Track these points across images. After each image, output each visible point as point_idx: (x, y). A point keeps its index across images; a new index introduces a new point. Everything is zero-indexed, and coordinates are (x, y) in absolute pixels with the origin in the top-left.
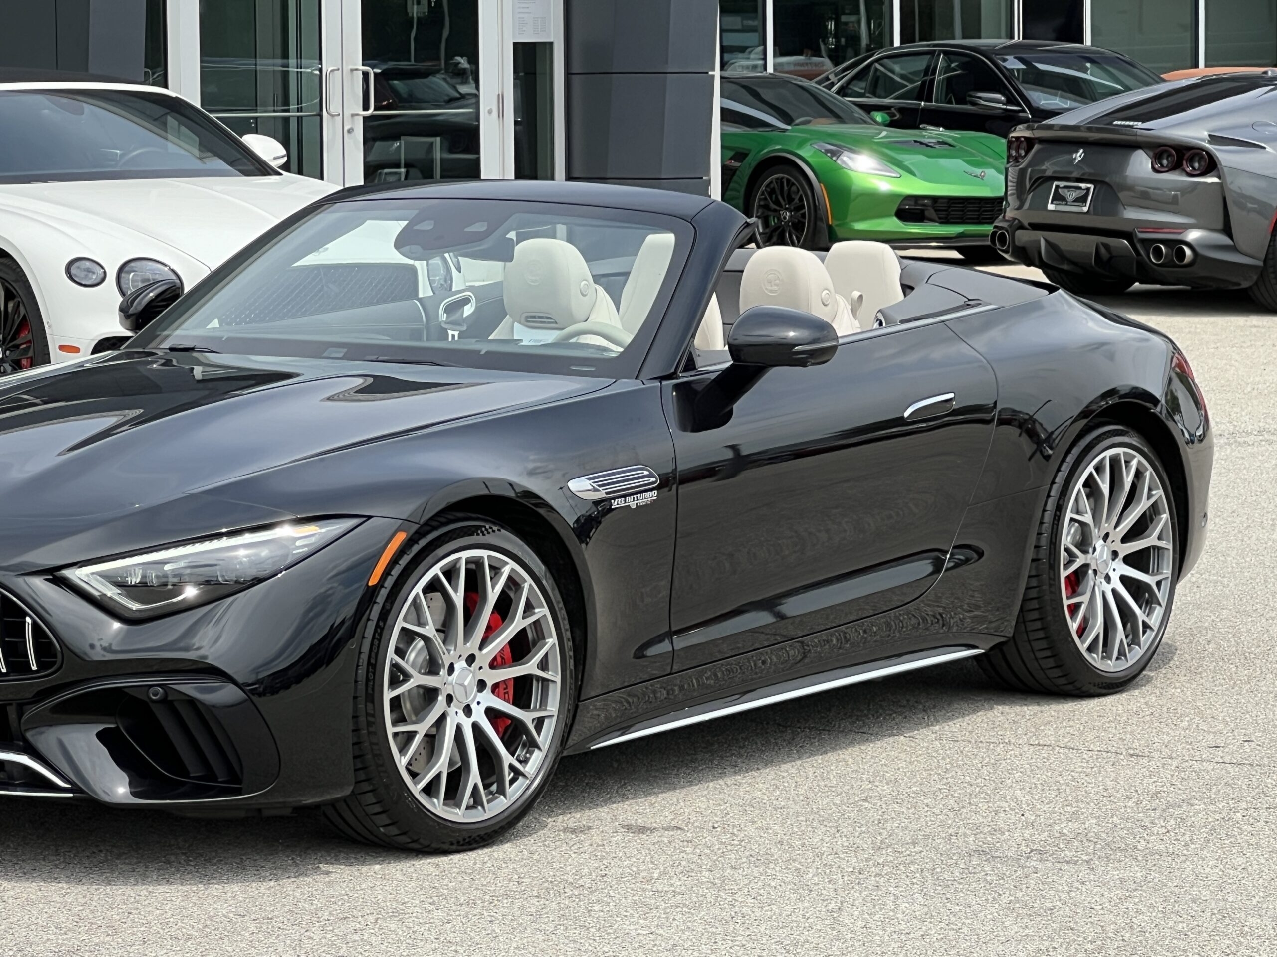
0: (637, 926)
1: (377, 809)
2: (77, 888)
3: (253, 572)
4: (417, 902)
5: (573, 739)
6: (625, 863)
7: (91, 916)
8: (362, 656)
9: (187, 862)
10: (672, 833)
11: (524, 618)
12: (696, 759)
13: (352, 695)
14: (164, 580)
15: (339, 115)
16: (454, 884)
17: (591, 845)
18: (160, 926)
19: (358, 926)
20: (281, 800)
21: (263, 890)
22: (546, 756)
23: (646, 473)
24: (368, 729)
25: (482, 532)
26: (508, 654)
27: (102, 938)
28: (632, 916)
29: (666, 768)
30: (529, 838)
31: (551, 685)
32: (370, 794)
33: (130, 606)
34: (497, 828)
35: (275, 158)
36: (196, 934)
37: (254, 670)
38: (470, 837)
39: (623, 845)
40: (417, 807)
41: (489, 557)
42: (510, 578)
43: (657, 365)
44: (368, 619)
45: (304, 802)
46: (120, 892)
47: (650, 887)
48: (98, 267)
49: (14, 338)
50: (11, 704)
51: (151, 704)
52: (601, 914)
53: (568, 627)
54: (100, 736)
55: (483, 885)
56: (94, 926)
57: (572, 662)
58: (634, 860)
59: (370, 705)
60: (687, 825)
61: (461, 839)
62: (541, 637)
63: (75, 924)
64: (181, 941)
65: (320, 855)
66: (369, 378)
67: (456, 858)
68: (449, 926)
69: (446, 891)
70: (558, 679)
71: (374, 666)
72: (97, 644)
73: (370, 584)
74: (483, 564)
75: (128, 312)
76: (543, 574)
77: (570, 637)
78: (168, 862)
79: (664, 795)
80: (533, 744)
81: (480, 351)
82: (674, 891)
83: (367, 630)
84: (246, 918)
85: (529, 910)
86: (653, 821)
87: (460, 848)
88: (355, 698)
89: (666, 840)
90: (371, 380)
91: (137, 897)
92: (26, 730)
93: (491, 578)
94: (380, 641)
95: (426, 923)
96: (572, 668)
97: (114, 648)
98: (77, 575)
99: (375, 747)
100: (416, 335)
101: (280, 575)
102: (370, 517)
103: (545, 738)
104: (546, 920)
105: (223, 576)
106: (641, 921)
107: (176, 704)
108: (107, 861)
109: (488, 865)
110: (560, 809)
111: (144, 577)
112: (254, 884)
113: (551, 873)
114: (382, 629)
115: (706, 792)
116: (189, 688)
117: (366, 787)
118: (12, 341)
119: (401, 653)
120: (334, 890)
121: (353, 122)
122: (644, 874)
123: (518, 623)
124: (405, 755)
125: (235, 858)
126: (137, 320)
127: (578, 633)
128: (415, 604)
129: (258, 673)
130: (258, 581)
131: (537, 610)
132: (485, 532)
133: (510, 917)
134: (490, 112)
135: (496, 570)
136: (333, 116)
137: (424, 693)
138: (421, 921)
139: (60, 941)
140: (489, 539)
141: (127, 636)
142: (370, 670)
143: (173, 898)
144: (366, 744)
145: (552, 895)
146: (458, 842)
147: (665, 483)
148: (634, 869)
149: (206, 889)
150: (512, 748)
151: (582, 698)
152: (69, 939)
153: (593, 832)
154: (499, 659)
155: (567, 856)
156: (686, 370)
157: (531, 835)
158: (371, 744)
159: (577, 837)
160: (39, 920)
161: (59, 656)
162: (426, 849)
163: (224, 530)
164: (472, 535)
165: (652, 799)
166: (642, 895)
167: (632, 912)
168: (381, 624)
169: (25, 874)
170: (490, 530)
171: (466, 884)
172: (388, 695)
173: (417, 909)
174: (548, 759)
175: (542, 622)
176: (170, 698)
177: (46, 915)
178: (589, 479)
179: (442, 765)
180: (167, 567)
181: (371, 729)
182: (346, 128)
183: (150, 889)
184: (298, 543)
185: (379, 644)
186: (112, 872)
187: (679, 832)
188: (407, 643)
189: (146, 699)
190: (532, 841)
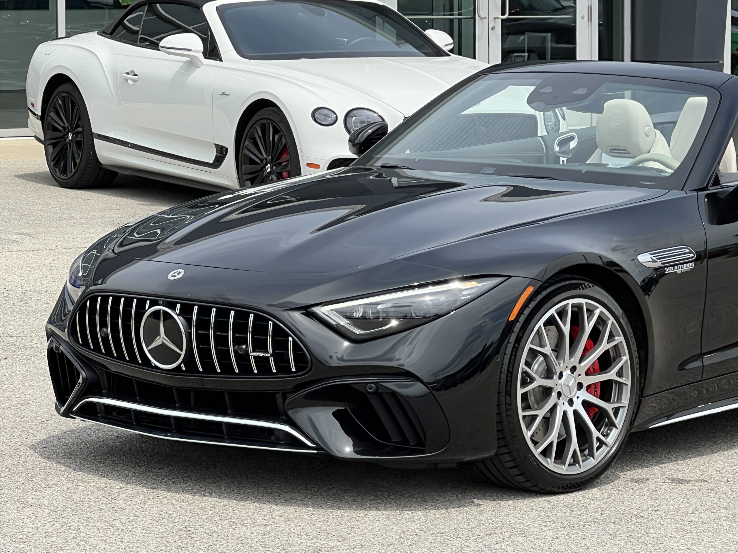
0: (678, 544)
1: (512, 464)
2: (319, 511)
3: (434, 311)
4: (537, 525)
5: (638, 422)
6: (671, 503)
7: (328, 529)
8: (504, 366)
9: (389, 496)
10: (701, 484)
11: (608, 343)
12: (716, 436)
13: (497, 392)
14: (377, 315)
15: (486, 18)
16: (560, 514)
17: (648, 490)
18: (372, 536)
19: (498, 539)
20: (450, 458)
21: (437, 515)
22: (621, 432)
23: (688, 251)
24: (506, 413)
25: (582, 287)
26: (597, 366)
27: (335, 543)
28: (675, 537)
29: (696, 441)
30: (608, 485)
31: (624, 387)
32: (507, 455)
33: (355, 331)
34: (588, 478)
35: (446, 45)
36: (395, 542)
37: (434, 374)
38: (570, 484)
39: (669, 490)
40: (537, 464)
41: (586, 303)
42: (599, 317)
43: (694, 182)
44: (508, 342)
45: (464, 460)
46: (346, 514)
47: (686, 518)
48: (332, 114)
49: (278, 158)
50: (279, 393)
51: (368, 395)
52: (655, 535)
53: (636, 349)
54: (334, 414)
55: (578, 515)
56: (330, 536)
57: (638, 371)
58: (676, 500)
59: (508, 398)
60: (710, 479)
61: (564, 485)
62: (618, 356)
63: (318, 533)
64: (386, 547)
65: (474, 493)
66: (510, 187)
67: (561, 497)
68: (557, 541)
69: (554, 519)
70: (629, 383)
71: (511, 373)
72: (334, 356)
73: (510, 320)
74: (582, 308)
75: (354, 142)
76: (621, 314)
77: (637, 355)
78: (377, 496)
79: (695, 459)
80: (612, 425)
81: (582, 171)
82: (702, 522)
83: (507, 350)
84: (427, 533)
85: (608, 531)
86: (689, 476)
87: (564, 490)
88: (499, 393)
89: (697, 489)
90: (511, 188)
91: (357, 518)
92: (288, 409)
93: (588, 317)
94: (515, 356)
95: (542, 538)
96: (638, 375)
97: (345, 358)
98: (322, 311)
99: (510, 425)
100: (540, 160)
101: (452, 313)
102: (510, 277)
103: (620, 421)
104: (620, 538)
105: (415, 313)
106: (681, 541)
107: (384, 395)
108: (338, 494)
109: (582, 502)
110: (628, 466)
111: (364, 313)
112: (432, 511)
113: (623, 508)
114: (517, 349)
115: (722, 458)
116: (392, 385)
117: (504, 450)
118: (276, 160)
119: (528, 364)
120: (483, 516)
121: (495, 23)
122: (682, 510)
123: (604, 346)
124: (530, 430)
125: (419, 494)
126: (360, 148)
127: (642, 353)
128: (539, 332)
129: (437, 376)
130: (438, 316)
131: (616, 338)
132: (584, 287)
133: (597, 536)
134: (583, 17)
135: (590, 312)
136: (482, 19)
137: (543, 391)
138: (539, 537)
139: (309, 544)
140: (586, 292)
141: (352, 351)
142: (509, 375)
143: (380, 519)
144: (505, 423)
145: (623, 522)
146: (563, 487)
147: (699, 258)
148: (677, 507)
149: (401, 514)
150: (599, 427)
151: (644, 395)
152: (315, 543)
153: (649, 482)
154: (592, 370)
155: (632, 497)
156: (714, 185)
157: (609, 483)
158: (508, 422)
159: (639, 485)
160: (295, 531)
161: (310, 362)
162: (543, 491)
163: (416, 284)
164: (576, 289)
165: (688, 461)
166: (681, 524)
167: (675, 534)
168: (517, 345)
169: (286, 501)
170: (587, 286)
171: (568, 514)
172: (520, 391)
173: (536, 529)
174: (622, 434)
175: (620, 346)
176: (380, 391)
177: (299, 528)
178: (651, 254)
179: (553, 437)
180: (379, 307)
181: (509, 413)
182: (491, 26)
183: (365, 513)
184: (464, 293)
185: (515, 359)
186: (341, 501)
187: (705, 483)
188: (533, 358)
189: (364, 391)
190: (610, 487)
